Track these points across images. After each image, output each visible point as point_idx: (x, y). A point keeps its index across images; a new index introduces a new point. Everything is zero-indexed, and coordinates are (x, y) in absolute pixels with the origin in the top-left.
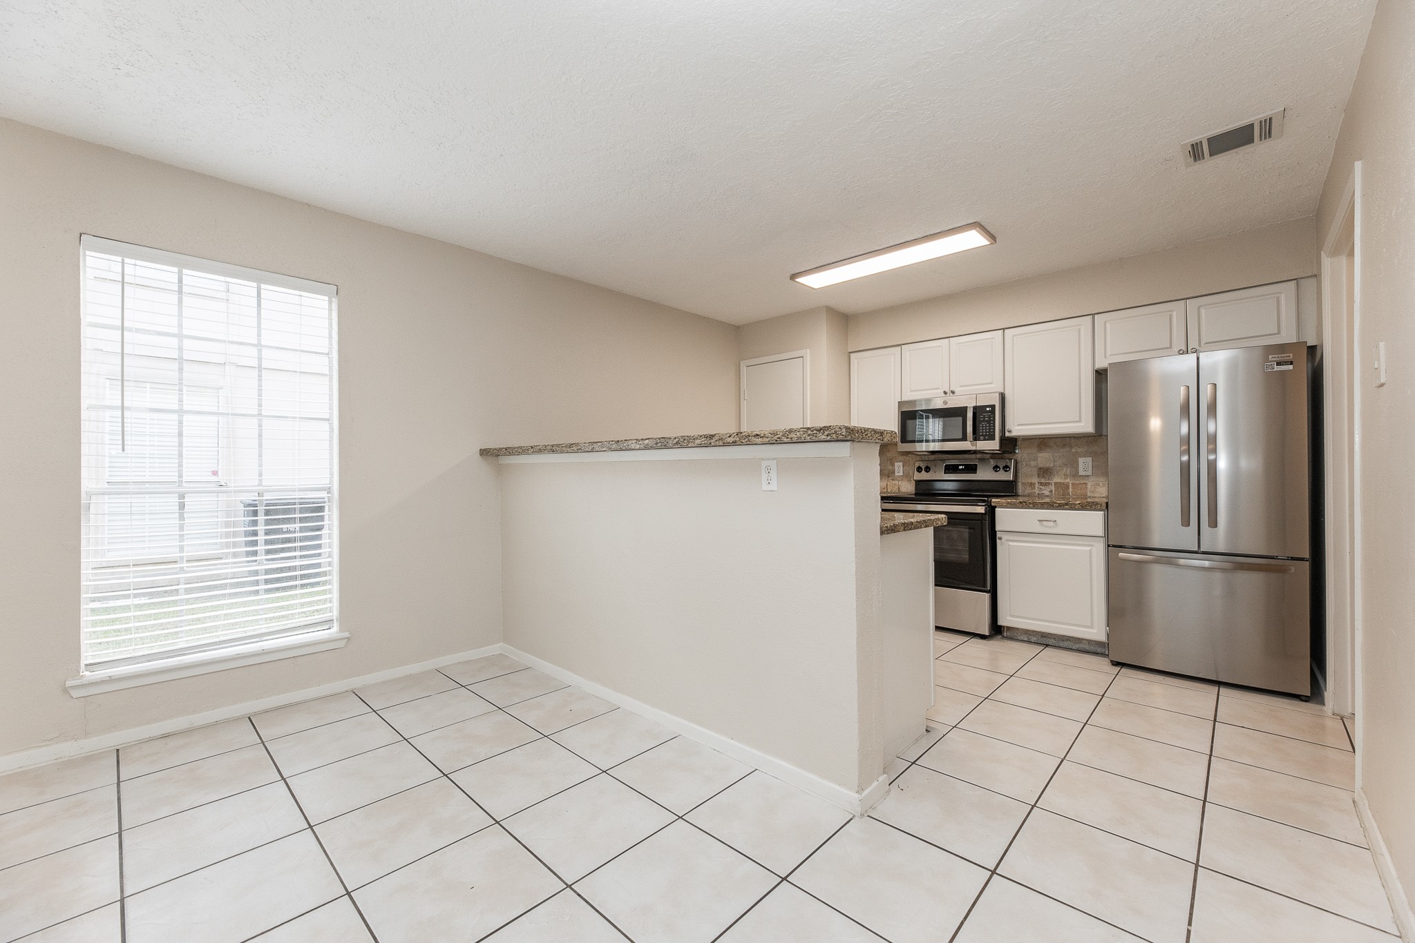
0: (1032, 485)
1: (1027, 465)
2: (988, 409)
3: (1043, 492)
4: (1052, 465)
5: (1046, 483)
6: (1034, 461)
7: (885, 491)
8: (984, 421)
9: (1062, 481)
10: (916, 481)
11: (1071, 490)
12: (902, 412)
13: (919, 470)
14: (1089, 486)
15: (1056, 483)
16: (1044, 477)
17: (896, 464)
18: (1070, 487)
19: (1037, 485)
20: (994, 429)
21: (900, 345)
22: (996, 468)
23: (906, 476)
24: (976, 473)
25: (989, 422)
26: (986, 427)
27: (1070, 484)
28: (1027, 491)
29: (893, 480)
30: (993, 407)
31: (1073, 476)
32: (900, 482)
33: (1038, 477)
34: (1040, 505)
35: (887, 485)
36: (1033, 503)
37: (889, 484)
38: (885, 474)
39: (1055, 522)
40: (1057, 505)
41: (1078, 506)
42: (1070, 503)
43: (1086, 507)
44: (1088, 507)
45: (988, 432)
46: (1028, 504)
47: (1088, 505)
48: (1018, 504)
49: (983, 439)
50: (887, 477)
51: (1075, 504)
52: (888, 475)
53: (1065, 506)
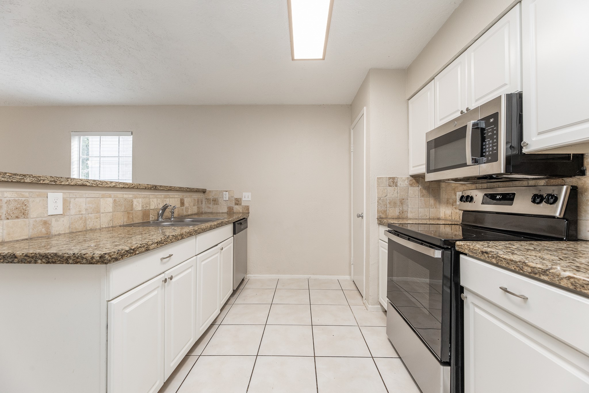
2: (491, 120)
7: (451, 218)
10: (464, 211)
12: (428, 143)
17: (458, 193)
20: (498, 146)
22: (536, 198)
24: (512, 204)
25: (493, 139)
26: (489, 144)
29: (456, 208)
30: (496, 116)
34: (504, 262)
35: (452, 213)
36: (496, 257)
37: (453, 212)
38: (450, 203)
39: (525, 299)
40: (529, 270)
41: (565, 281)
42: (550, 273)
43: (584, 290)
44: (586, 290)
45: (491, 151)
46: (490, 257)
47: (587, 286)
48: (480, 255)
49: (486, 161)
50: (452, 205)
51: (560, 276)
52: (452, 204)
53: (542, 275)
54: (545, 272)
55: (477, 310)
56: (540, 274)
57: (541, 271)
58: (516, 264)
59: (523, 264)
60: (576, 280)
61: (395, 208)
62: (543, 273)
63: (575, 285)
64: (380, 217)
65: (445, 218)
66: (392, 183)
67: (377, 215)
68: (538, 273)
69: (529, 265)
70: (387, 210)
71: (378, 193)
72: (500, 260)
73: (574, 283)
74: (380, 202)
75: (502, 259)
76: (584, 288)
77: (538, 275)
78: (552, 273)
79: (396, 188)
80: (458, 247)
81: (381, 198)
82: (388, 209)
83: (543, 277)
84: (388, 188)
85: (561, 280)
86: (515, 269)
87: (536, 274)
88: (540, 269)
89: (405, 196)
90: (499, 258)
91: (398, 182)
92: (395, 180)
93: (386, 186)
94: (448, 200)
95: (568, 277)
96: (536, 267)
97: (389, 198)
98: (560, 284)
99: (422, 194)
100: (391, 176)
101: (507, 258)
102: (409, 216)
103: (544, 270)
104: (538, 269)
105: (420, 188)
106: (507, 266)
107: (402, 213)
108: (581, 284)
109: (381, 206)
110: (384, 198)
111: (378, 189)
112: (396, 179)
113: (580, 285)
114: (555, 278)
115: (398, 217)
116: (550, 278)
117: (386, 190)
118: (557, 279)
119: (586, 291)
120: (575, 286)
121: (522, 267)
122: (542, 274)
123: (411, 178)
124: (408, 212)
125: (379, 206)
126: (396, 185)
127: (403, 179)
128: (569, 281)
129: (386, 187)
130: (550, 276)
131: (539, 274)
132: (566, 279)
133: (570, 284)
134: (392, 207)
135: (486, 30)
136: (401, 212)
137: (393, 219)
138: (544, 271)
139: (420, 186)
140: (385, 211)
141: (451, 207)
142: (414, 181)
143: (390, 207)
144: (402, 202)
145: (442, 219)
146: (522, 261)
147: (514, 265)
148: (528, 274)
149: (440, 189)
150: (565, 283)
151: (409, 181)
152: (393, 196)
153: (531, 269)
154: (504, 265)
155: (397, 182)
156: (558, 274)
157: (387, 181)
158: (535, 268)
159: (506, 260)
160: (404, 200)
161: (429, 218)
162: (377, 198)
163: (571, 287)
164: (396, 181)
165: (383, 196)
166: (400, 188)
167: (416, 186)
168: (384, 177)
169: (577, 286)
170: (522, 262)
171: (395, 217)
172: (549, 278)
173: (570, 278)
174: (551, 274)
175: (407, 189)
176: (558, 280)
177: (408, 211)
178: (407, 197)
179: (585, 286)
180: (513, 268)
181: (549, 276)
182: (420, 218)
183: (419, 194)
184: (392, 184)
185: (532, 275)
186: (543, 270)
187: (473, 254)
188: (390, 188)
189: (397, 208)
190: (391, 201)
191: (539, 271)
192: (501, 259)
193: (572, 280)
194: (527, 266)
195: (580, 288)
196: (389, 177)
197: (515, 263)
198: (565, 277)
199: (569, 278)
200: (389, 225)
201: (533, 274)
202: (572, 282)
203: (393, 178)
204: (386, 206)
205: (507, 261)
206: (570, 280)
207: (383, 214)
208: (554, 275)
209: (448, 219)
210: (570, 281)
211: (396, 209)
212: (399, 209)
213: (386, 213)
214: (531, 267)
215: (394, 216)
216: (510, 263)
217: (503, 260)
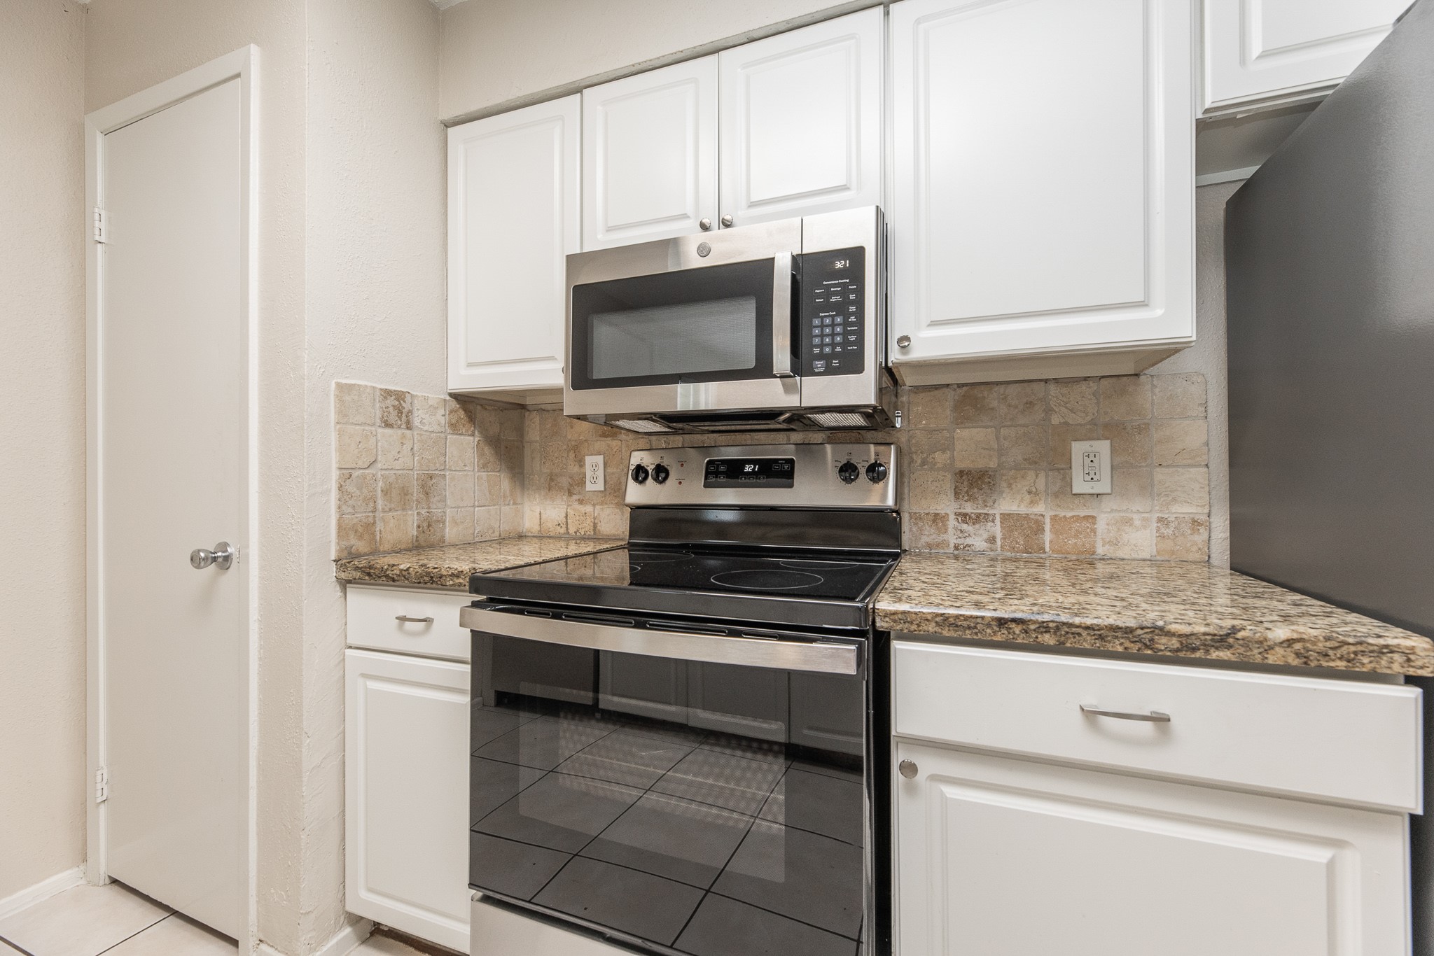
0: (938, 519)
1: (924, 463)
2: (839, 265)
3: (969, 541)
4: (993, 464)
5: (978, 516)
6: (944, 451)
7: (563, 530)
8: (827, 306)
9: (1023, 510)
10: (636, 509)
11: (1048, 536)
12: (578, 289)
13: (640, 474)
14: (1101, 525)
15: (1005, 517)
16: (971, 498)
17: (589, 460)
18: (1047, 527)
19: (952, 522)
20: (861, 334)
21: (578, 90)
22: (848, 471)
23: (615, 491)
24: (791, 486)
25: (841, 309)
26: (833, 325)
27: (1048, 521)
28: (924, 539)
29: (581, 502)
30: (855, 255)
31: (1056, 495)
32: (598, 507)
33: (957, 495)
34: (1089, 638)
35: (566, 517)
36: (1058, 628)
37: (571, 512)
38: (563, 488)
39: (1160, 720)
40: (1175, 643)
41: (1280, 651)
42: (1238, 639)
43: (1327, 661)
44: (1333, 660)
45: (838, 344)
46: (1035, 630)
47: (1334, 652)
48: (989, 631)
49: (822, 370)
50: (567, 494)
51: (1265, 643)
52: (569, 490)
53: (1212, 650)
54: (1221, 640)
55: (952, 792)
56: (1207, 647)
57: (1212, 640)
58: (1131, 636)
59: (1153, 631)
60: (1308, 645)
61: (404, 510)
62: (1218, 644)
63: (1306, 655)
64: (350, 553)
65: (540, 531)
66: (394, 413)
67: (338, 544)
68: (1202, 647)
69: (1173, 630)
70: (374, 523)
71: (341, 449)
72: (1073, 633)
73: (1302, 651)
74: (351, 487)
75: (1079, 630)
76: (1327, 658)
77: (1201, 651)
78: (1243, 639)
79: (408, 432)
80: (887, 619)
81: (356, 474)
82: (379, 514)
83: (1215, 655)
84: (380, 430)
85: (1269, 652)
86: (1126, 648)
87: (1194, 650)
88: (1208, 634)
89: (435, 463)
90: (1067, 629)
91: (416, 413)
92: (405, 402)
93: (373, 425)
94: (552, 480)
95: (1288, 640)
96: (1195, 632)
97: (384, 472)
98: (1266, 661)
99: (482, 462)
100: (392, 388)
101: (1098, 625)
102: (447, 536)
103: (1221, 636)
104: (1203, 638)
105: (477, 439)
106: (1098, 645)
107: (429, 526)
108: (1319, 651)
109: (353, 507)
110: (367, 471)
111: (340, 434)
112: (408, 399)
113: (1318, 653)
114: (1250, 649)
115: (416, 544)
116: (1239, 651)
117: (372, 440)
118: (1256, 651)
119: (1332, 664)
120: (1305, 657)
121: (1152, 640)
122: (1213, 646)
123: (453, 404)
124: (444, 523)
125: (344, 507)
126: (408, 422)
127: (430, 403)
128: (1289, 649)
129: (373, 429)
130: (1237, 646)
131: (1203, 649)
132: (1283, 647)
133: (1293, 655)
134: (393, 506)
135: (790, 26)
136: (425, 524)
137: (399, 552)
138: (1219, 638)
139: (476, 433)
140: (369, 526)
141: (565, 498)
142: (462, 413)
143: (387, 509)
144: (428, 485)
145: (530, 534)
146: (1149, 626)
147: (1122, 641)
148: (1169, 654)
149: (523, 447)
150: (1279, 656)
151: (448, 413)
152: (398, 465)
153: (1180, 639)
154: (1087, 646)
155: (410, 412)
156: (1261, 639)
157: (378, 405)
158: (1191, 635)
159: (1094, 630)
160: (434, 481)
161: (500, 536)
162: (335, 475)
163: (1294, 661)
164: (407, 406)
165: (360, 464)
166: (421, 435)
167: (467, 431)
168: (366, 386)
169: (1311, 655)
170: (1148, 628)
171: (404, 546)
172: (1233, 654)
173: (1291, 642)
174: (1241, 642)
175: (443, 442)
176: (1260, 653)
177: (445, 521)
178: (442, 468)
179: (1331, 653)
180: (1120, 649)
181: (1233, 649)
182: (477, 539)
183: (476, 460)
184: (393, 418)
185: (1181, 654)
186: (1216, 637)
187: (956, 631)
188: (388, 431)
189: (411, 509)
190: (391, 484)
191: (1206, 640)
192: (1074, 630)
193: (1298, 646)
194: (1166, 635)
195: (1318, 660)
196: (385, 390)
197: (1126, 633)
198: (1281, 640)
199: (1289, 642)
200: (478, 583)
201: (1186, 651)
202: (1299, 650)
203: (400, 396)
204: (371, 505)
205: (1096, 632)
206: (1292, 647)
207: (361, 537)
208: (1247, 643)
209: (552, 534)
210: (1293, 650)
211: (410, 512)
212: (418, 514)
213: (373, 534)
214: (1180, 636)
215: (400, 541)
216: (1107, 636)
217: (1084, 633)
